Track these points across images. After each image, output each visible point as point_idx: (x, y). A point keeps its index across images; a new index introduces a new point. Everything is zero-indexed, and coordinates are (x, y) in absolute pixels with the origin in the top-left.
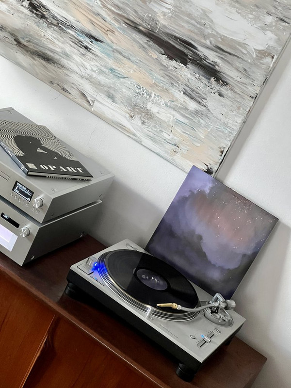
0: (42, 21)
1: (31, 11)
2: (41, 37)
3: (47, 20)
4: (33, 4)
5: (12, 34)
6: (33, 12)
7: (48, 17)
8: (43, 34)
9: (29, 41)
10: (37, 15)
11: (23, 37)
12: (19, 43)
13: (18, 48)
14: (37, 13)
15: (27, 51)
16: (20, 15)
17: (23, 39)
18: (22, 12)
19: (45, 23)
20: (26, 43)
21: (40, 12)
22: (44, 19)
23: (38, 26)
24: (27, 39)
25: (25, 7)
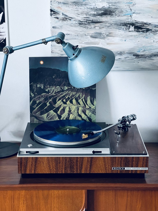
0: (148, 33)
1: (137, 31)
2: (152, 43)
3: (151, 31)
4: (137, 26)
5: (130, 53)
6: (139, 31)
7: (152, 28)
8: (152, 41)
9: (144, 51)
10: (143, 31)
11: (138, 51)
12: (137, 56)
13: (138, 59)
14: (143, 30)
15: (146, 58)
16: (131, 38)
17: (139, 52)
18: (131, 36)
19: (151, 34)
20: (142, 53)
21: (145, 28)
22: (149, 31)
23: (147, 38)
24: (142, 50)
25: (132, 31)
